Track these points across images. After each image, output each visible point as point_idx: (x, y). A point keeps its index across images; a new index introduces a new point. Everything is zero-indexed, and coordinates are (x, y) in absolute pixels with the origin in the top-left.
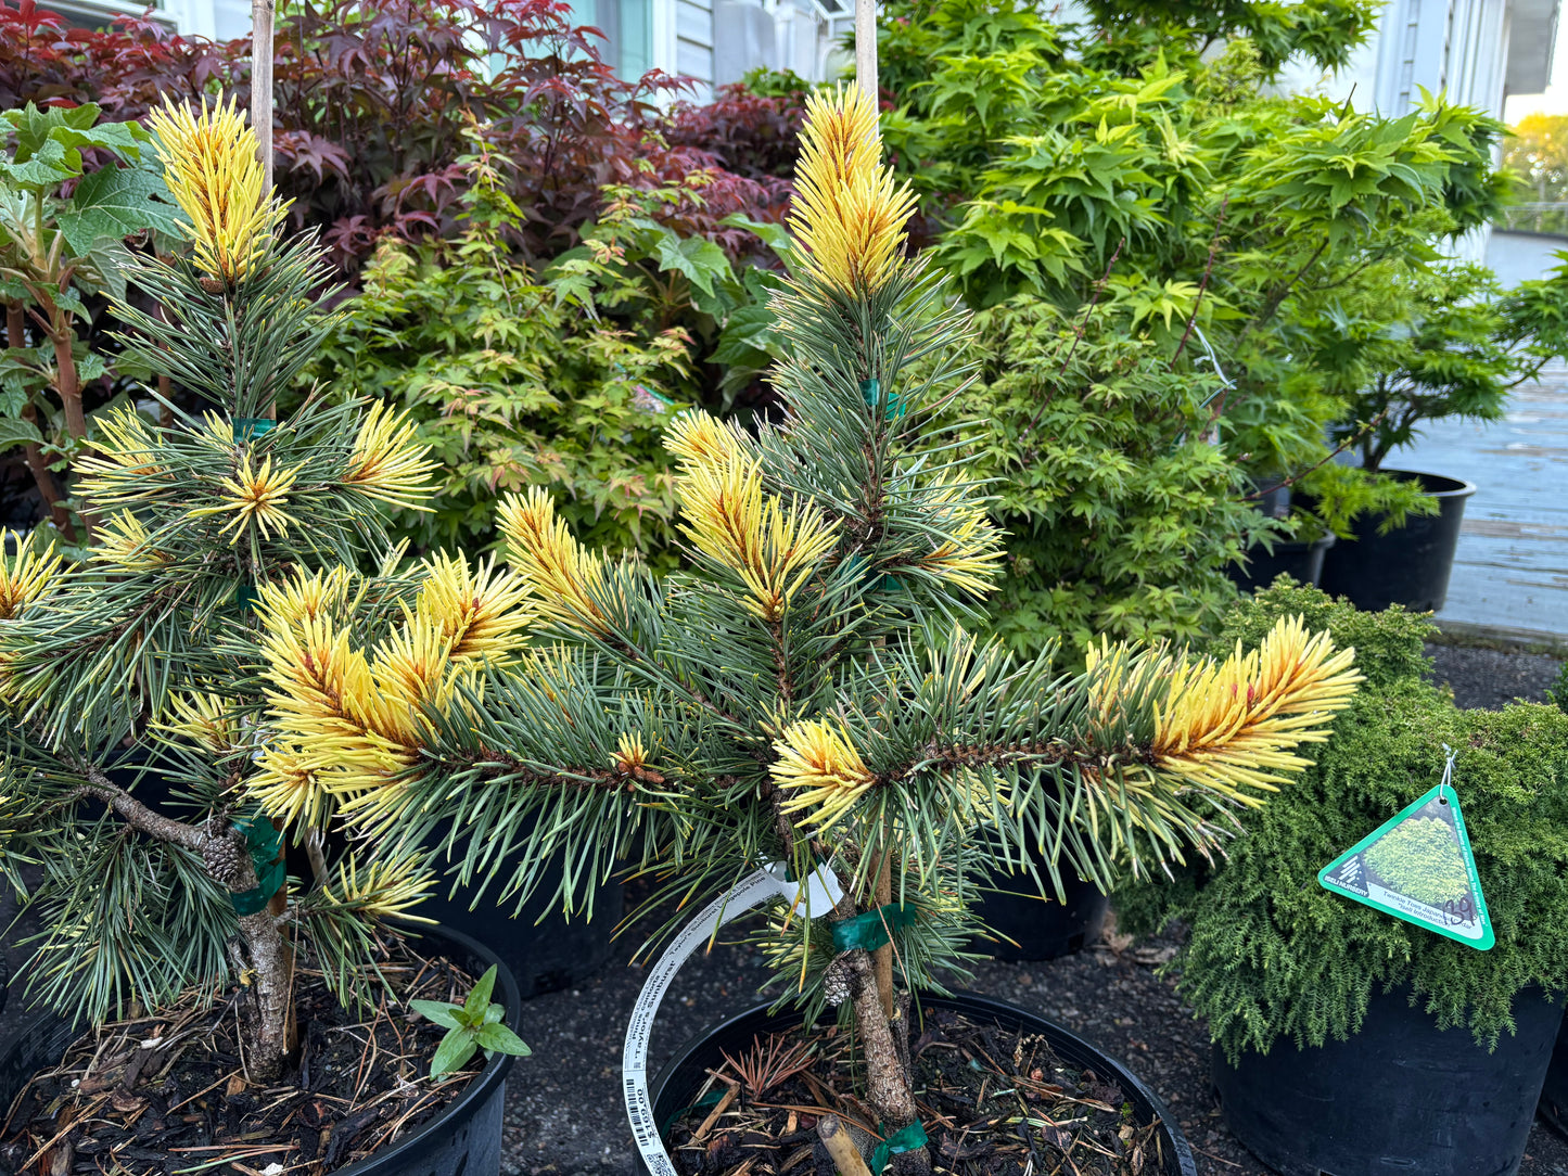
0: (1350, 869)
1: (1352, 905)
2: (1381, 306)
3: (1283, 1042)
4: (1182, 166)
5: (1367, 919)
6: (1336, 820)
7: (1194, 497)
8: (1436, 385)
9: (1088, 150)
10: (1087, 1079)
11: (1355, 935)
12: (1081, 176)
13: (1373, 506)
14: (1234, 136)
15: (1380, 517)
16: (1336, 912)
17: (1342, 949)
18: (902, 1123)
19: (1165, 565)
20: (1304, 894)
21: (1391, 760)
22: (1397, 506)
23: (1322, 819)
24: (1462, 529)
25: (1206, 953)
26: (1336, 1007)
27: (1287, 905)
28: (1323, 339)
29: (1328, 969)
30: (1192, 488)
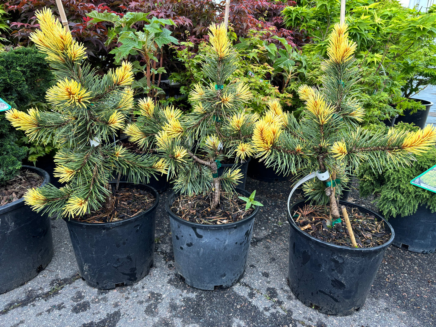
0: (417, 180)
1: (417, 187)
2: (417, 57)
3: (398, 215)
4: (378, 24)
5: (420, 190)
6: (414, 171)
7: (381, 104)
8: (426, 77)
9: (358, 21)
10: (367, 215)
11: (417, 193)
12: (358, 28)
13: (410, 107)
14: (387, 15)
15: (411, 110)
16: (414, 189)
17: (414, 196)
18: (337, 218)
19: (374, 119)
20: (407, 185)
21: (427, 159)
22: (415, 108)
23: (411, 171)
24: (429, 115)
25: (384, 198)
26: (411, 208)
27: (404, 187)
28: (405, 66)
29: (410, 200)
30: (381, 102)
